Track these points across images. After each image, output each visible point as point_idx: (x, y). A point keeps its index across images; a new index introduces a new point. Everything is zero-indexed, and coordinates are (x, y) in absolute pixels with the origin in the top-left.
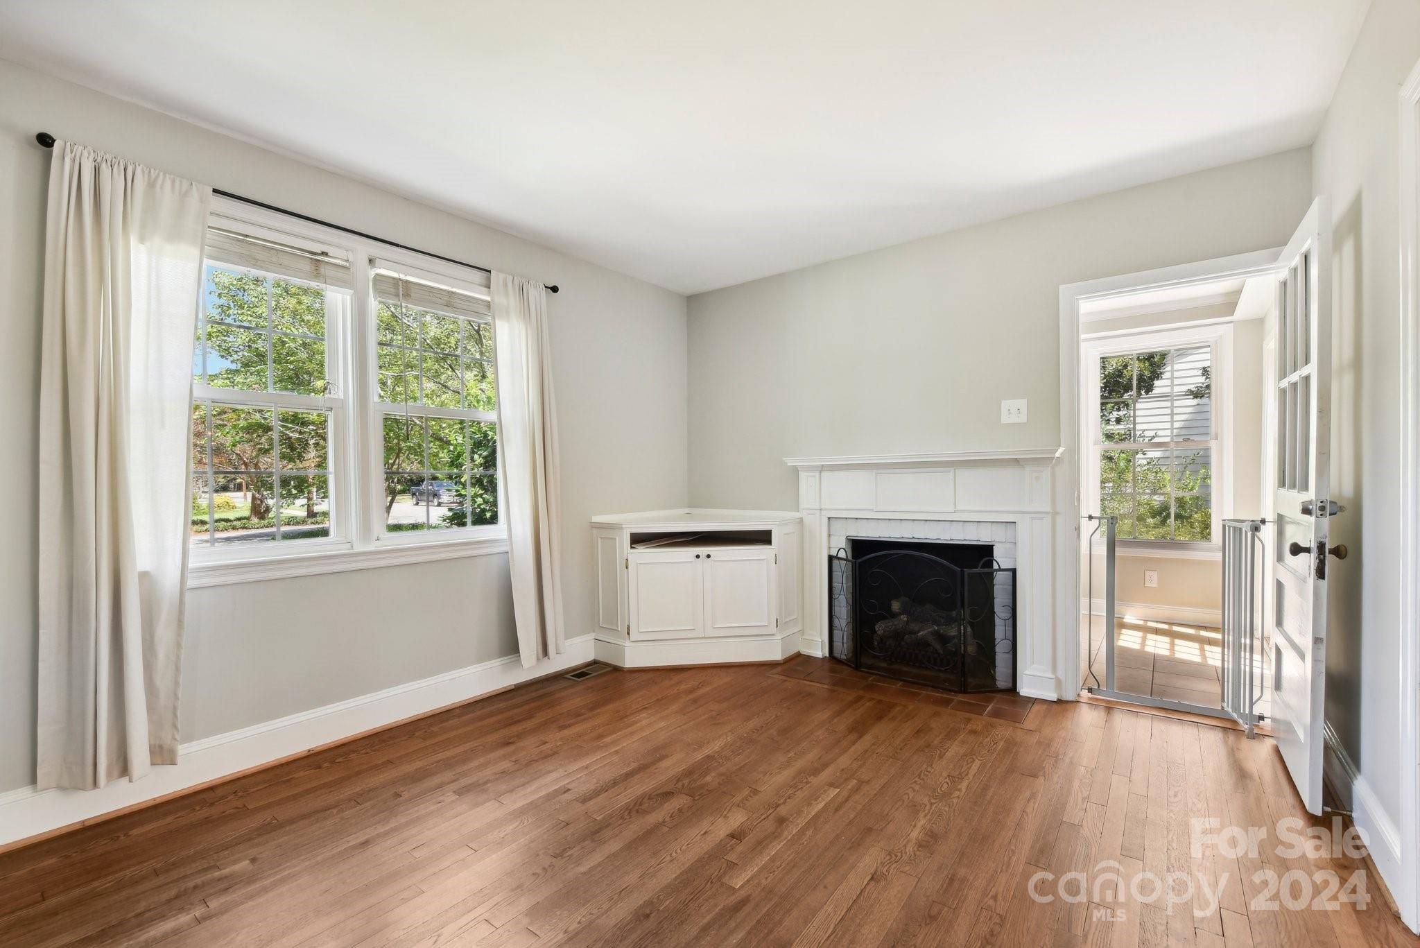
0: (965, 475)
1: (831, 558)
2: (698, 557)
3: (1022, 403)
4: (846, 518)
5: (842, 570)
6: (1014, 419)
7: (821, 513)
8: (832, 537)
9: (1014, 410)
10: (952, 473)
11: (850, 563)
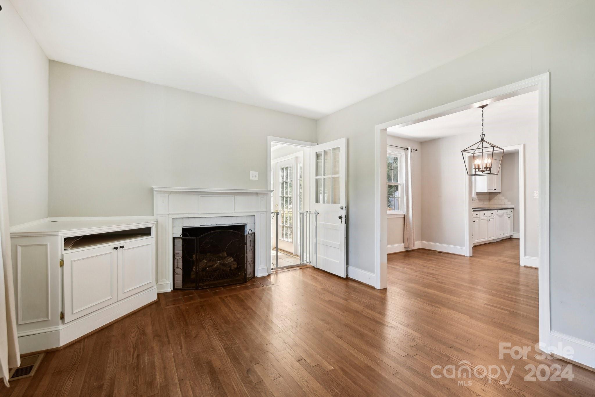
0: (239, 198)
1: (174, 239)
2: (116, 248)
3: (256, 173)
4: (183, 218)
5: (179, 244)
6: (254, 178)
7: (169, 216)
8: (174, 228)
9: (254, 175)
10: (233, 198)
11: (181, 240)
